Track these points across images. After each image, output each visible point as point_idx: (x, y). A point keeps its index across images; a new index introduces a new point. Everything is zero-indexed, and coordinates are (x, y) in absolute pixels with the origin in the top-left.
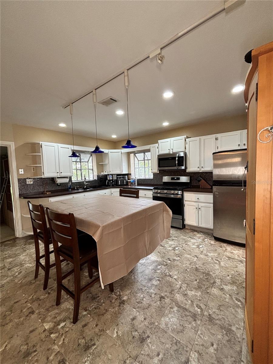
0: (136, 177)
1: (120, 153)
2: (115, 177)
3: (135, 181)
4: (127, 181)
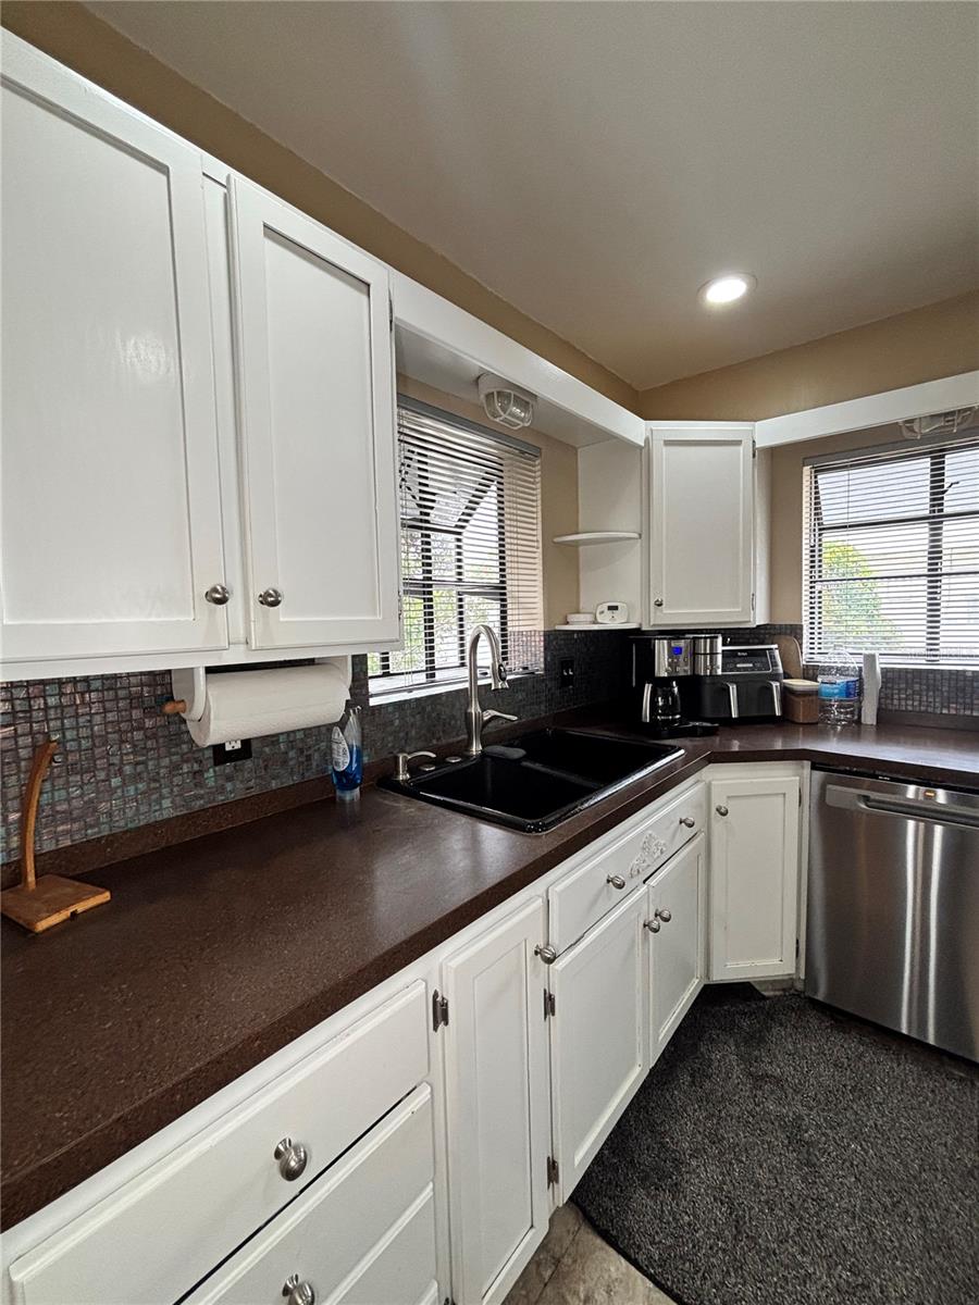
1: (743, 452)
2: (713, 654)
3: (855, 691)
4: (786, 692)
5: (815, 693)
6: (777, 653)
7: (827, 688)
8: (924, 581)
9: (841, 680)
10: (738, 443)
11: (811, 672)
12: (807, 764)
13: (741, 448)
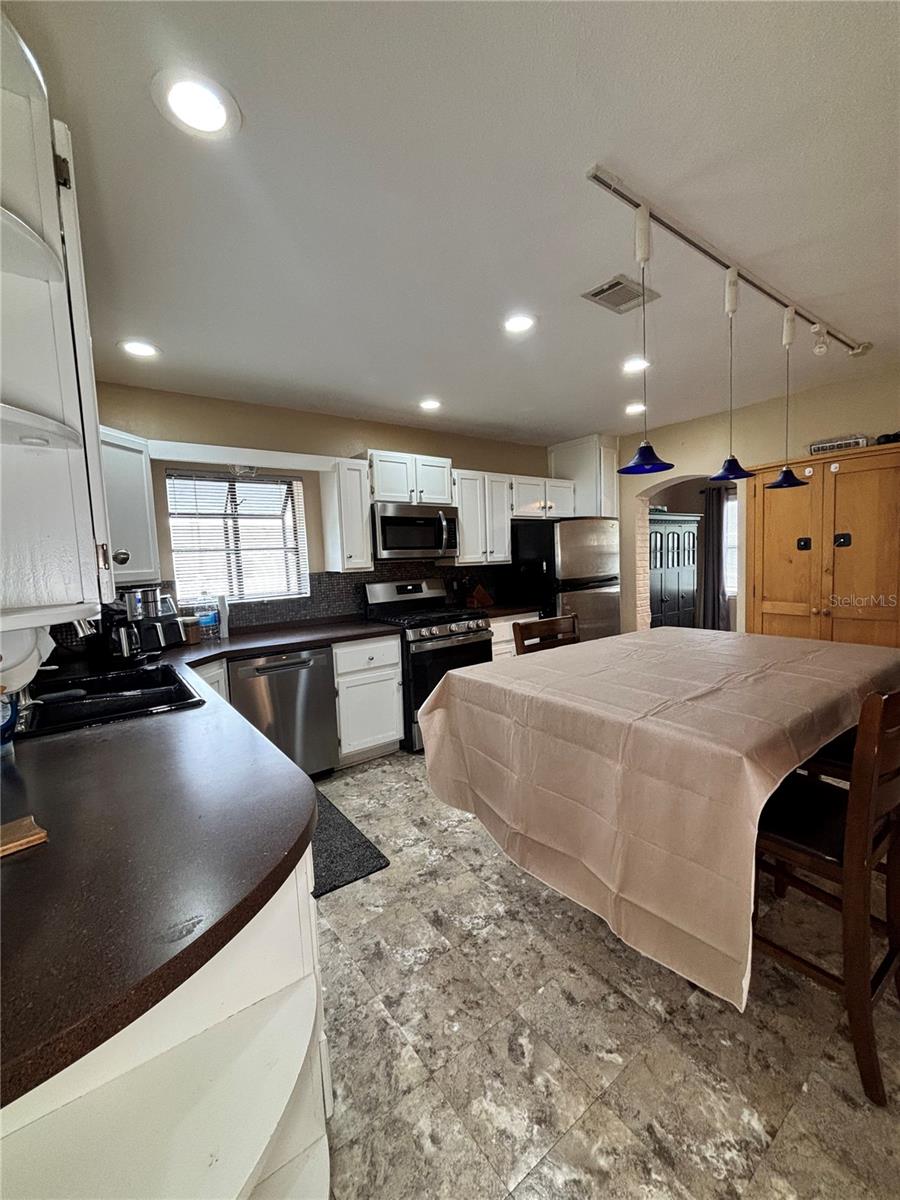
1: (144, 459)
2: (155, 601)
3: (217, 618)
4: (184, 624)
5: (196, 624)
7: (201, 619)
8: (224, 553)
9: (211, 613)
10: (141, 452)
11: (189, 612)
12: (224, 660)
13: (143, 456)
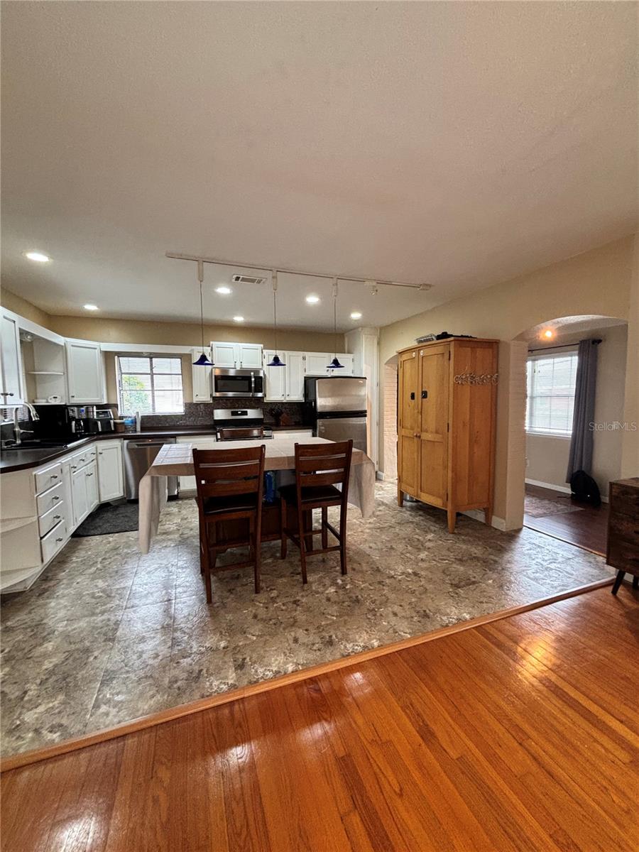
0: (138, 413)
1: (97, 351)
2: (93, 412)
3: (134, 422)
4: (115, 423)
5: (123, 423)
6: (111, 413)
7: (126, 422)
8: (151, 392)
9: (130, 419)
12: (123, 439)
